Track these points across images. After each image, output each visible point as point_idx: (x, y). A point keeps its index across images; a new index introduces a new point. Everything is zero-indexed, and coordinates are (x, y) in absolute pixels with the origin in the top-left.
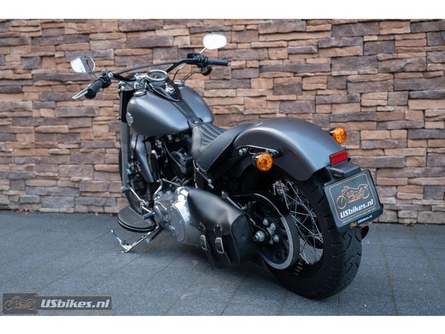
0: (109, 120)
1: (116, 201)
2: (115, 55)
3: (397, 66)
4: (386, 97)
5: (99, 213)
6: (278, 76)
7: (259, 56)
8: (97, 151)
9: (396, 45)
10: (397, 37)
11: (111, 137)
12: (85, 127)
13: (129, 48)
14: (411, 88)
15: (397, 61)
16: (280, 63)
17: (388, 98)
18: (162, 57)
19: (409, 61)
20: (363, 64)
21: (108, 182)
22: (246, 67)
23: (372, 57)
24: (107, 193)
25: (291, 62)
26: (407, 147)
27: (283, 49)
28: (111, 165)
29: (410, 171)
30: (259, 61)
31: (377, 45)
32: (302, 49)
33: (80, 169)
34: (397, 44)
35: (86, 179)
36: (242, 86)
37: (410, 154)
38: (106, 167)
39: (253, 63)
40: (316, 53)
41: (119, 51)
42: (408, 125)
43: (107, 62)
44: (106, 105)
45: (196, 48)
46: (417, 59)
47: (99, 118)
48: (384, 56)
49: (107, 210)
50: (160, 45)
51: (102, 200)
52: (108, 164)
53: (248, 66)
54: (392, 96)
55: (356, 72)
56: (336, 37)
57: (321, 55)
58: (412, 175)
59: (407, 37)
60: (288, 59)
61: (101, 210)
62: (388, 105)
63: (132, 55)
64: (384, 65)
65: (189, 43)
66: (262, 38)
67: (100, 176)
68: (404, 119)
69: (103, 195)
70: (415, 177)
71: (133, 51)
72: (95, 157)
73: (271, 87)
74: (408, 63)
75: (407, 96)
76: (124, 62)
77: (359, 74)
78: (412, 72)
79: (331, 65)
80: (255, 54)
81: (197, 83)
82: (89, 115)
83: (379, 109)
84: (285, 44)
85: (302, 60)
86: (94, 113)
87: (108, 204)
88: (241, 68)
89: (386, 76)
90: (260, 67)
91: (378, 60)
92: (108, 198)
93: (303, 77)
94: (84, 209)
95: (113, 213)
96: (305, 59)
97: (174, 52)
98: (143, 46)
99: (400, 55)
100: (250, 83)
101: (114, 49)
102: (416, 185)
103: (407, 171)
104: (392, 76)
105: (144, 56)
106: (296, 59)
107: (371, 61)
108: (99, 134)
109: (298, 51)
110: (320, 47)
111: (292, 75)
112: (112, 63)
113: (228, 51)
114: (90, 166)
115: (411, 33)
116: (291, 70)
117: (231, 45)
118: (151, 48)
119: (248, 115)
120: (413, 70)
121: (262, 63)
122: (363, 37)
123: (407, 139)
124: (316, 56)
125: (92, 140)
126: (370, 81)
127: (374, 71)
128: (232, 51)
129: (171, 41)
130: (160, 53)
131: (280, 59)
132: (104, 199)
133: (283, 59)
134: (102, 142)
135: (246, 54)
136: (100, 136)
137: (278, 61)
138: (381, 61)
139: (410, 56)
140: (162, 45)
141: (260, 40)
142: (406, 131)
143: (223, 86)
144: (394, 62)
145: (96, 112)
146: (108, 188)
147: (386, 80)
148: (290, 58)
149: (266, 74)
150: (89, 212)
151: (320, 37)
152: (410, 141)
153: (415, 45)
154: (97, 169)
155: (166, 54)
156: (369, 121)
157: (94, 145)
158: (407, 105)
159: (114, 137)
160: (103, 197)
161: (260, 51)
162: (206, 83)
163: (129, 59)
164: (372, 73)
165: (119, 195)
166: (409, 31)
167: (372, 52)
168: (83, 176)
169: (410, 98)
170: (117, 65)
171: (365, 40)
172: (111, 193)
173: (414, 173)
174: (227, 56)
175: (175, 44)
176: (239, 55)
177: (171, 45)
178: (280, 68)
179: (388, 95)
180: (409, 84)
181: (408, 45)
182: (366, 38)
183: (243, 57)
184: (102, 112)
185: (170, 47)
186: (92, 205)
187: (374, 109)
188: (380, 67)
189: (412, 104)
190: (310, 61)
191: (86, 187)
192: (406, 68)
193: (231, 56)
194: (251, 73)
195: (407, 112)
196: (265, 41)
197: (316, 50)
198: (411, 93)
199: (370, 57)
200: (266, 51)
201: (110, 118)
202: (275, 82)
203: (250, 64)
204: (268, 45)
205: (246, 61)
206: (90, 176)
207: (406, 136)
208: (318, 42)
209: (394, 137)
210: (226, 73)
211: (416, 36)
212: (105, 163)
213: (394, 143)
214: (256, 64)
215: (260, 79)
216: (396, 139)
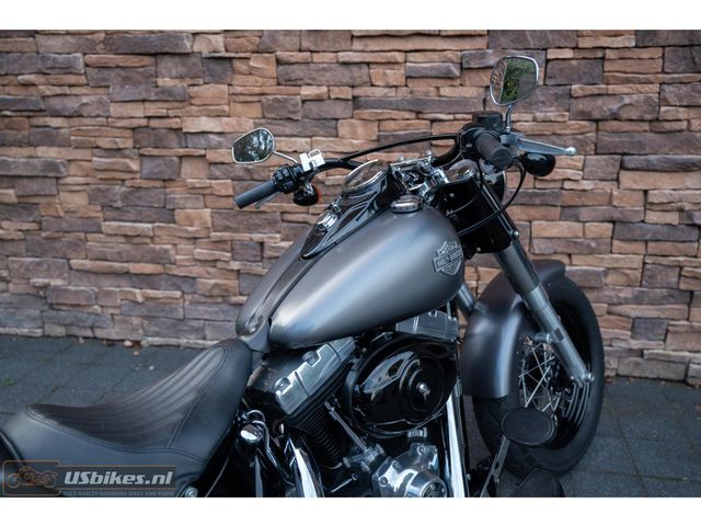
0: (88, 184)
1: (113, 320)
2: (87, 65)
3: (605, 108)
4: (580, 165)
5: (86, 338)
6: (389, 116)
7: (351, 78)
8: (70, 237)
9: (606, 69)
10: (609, 54)
11: (93, 214)
12: (45, 195)
13: (110, 52)
14: (626, 151)
15: (606, 99)
16: (392, 92)
17: (584, 165)
18: (174, 72)
19: (627, 100)
20: (543, 103)
21: (96, 290)
22: (329, 98)
23: (560, 90)
24: (96, 307)
25: (411, 93)
26: (611, 252)
27: (396, 67)
28: (98, 262)
29: (612, 294)
30: (353, 87)
31: (573, 68)
32: (431, 69)
33: (45, 266)
34: (608, 66)
35: (57, 282)
36: (321, 132)
37: (616, 266)
38: (88, 264)
39: (341, 91)
40: (458, 78)
41: (92, 58)
42: (616, 215)
43: (72, 79)
44: (79, 158)
45: (234, 58)
46: (642, 97)
47: (69, 180)
48: (581, 89)
49: (99, 333)
50: (167, 50)
51: (87, 318)
52: (91, 259)
53: (333, 96)
54: (593, 163)
55: (528, 117)
56: (495, 48)
57: (468, 82)
58: (615, 300)
59: (628, 54)
60: (406, 86)
61: (89, 333)
62: (583, 179)
63: (118, 67)
64: (581, 105)
65: (223, 49)
66: (358, 45)
67: (80, 279)
68: (610, 203)
69: (90, 310)
70: (620, 304)
71: (119, 60)
72: (69, 247)
73: (375, 138)
74: (625, 105)
75: (618, 164)
76: (105, 80)
77: (534, 120)
78: (631, 120)
79: (485, 101)
80: (344, 75)
81: (240, 124)
82: (50, 175)
83: (567, 185)
84: (399, 57)
85: (432, 89)
86: (58, 171)
87: (99, 324)
88: (318, 99)
89: (585, 126)
90: (354, 98)
91: (571, 96)
92: (97, 315)
93: (433, 121)
94: (60, 331)
95: (108, 340)
96: (438, 88)
97: (195, 65)
98: (137, 51)
99: (612, 88)
100: (336, 128)
101: (85, 54)
102: (620, 315)
103: (607, 293)
104: (594, 125)
105: (140, 70)
106: (421, 88)
107: (557, 97)
108: (71, 206)
109: (424, 73)
110: (465, 66)
111: (413, 115)
112: (83, 80)
113: (295, 67)
114: (61, 261)
115: (636, 47)
116: (412, 108)
117: (301, 54)
118: (154, 55)
119: (333, 186)
120: (634, 118)
121: (357, 92)
122: (545, 50)
123: (612, 238)
124: (458, 82)
125: (60, 217)
126: (554, 134)
127: (563, 116)
128: (303, 67)
129: (188, 44)
130: (169, 64)
131: (391, 87)
132: (93, 317)
133: (396, 87)
134: (79, 222)
135: (328, 74)
136: (74, 212)
137: (386, 90)
138: (577, 97)
139: (630, 91)
140: (172, 51)
141: (354, 48)
142: (611, 226)
143: (288, 131)
144: (600, 102)
145: (63, 170)
146: (96, 298)
147: (582, 133)
148: (410, 85)
149: (366, 113)
150: (69, 336)
151: (467, 47)
152: (616, 243)
153: (641, 69)
154: (74, 267)
155: (180, 68)
156: (547, 205)
157: (64, 225)
158: (617, 180)
159: (100, 215)
160: (91, 314)
161: (354, 68)
162: (256, 125)
163: (112, 74)
164: (560, 119)
165: (117, 312)
166: (633, 44)
167: (560, 81)
168: (51, 277)
169: (623, 167)
170: (91, 84)
171: (549, 57)
172: (102, 307)
173: (619, 297)
174: (293, 76)
175: (196, 49)
176: (315, 75)
177: (189, 50)
178: (390, 103)
179: (585, 161)
180: (622, 142)
181: (628, 69)
182: (552, 54)
183: (323, 79)
184: (73, 169)
185: (187, 54)
186: (72, 324)
187: (558, 185)
188: (574, 109)
189: (627, 179)
190: (446, 91)
191: (57, 297)
192: (621, 113)
193: (301, 75)
194: (339, 110)
195: (615, 193)
196: (363, 51)
197: (456, 72)
198: (626, 158)
199: (556, 90)
200: (365, 69)
201: (89, 180)
202: (381, 128)
203: (336, 92)
204: (369, 58)
205: (328, 86)
206: (64, 279)
207: (610, 233)
208: (462, 58)
209: (589, 234)
210: (291, 108)
211: (645, 54)
212: (86, 258)
213: (589, 246)
214: (348, 93)
215: (354, 121)
216: (593, 239)
